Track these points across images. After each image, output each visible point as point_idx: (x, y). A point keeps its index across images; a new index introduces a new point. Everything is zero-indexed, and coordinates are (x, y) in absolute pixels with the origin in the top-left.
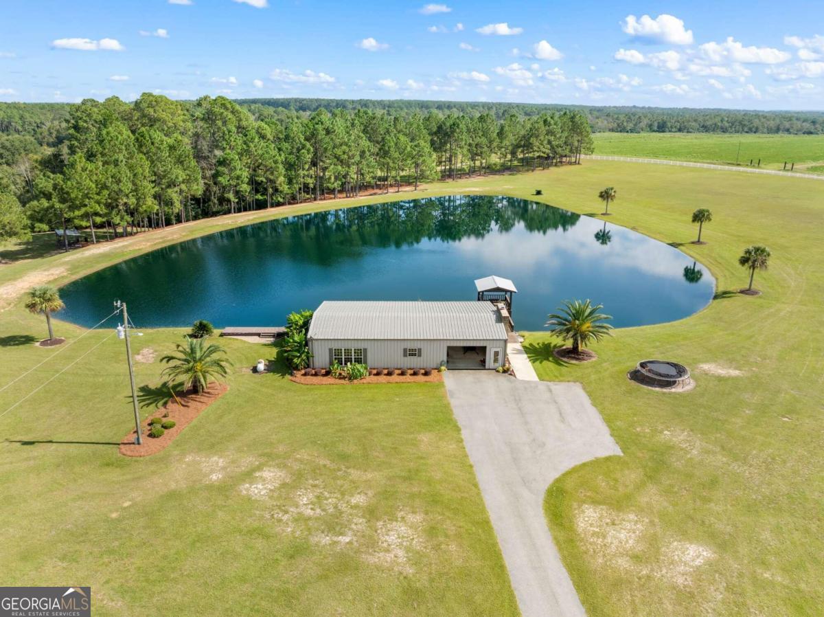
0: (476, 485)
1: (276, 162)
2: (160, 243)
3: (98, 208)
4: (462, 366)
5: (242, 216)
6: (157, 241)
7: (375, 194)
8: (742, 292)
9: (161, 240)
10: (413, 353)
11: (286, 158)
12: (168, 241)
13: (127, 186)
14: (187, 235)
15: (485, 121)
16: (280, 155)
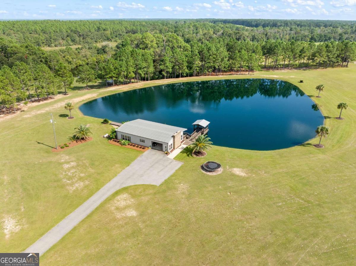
0: (110, 180)
1: (183, 61)
2: (132, 88)
3: (114, 75)
4: (157, 148)
5: (167, 80)
6: (131, 87)
7: (232, 74)
8: (315, 146)
9: (132, 87)
10: (143, 141)
11: (188, 60)
12: (135, 88)
13: (124, 68)
14: (143, 86)
15: (294, 45)
16: (186, 58)
